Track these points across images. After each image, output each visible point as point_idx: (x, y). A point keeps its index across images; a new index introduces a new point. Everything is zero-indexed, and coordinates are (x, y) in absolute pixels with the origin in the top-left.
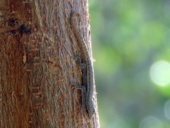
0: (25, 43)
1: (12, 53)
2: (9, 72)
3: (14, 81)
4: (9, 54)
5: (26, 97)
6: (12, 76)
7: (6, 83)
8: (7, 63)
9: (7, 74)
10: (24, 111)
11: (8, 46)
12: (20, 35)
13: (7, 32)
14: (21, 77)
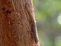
0: (9, 17)
1: (5, 21)
2: (4, 28)
3: (6, 31)
4: (3, 21)
5: (11, 37)
6: (5, 30)
7: (3, 33)
8: (3, 25)
9: (3, 29)
10: (11, 42)
11: (3, 18)
12: (7, 14)
13: (2, 13)
14: (9, 30)
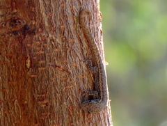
0: (29, 45)
1: (14, 56)
2: (11, 79)
3: (16, 88)
4: (11, 58)
5: (30, 106)
6: (15, 83)
7: (7, 91)
8: (9, 68)
9: (9, 80)
10: (29, 121)
11: (10, 49)
12: (22, 36)
13: (8, 33)
14: (25, 84)
